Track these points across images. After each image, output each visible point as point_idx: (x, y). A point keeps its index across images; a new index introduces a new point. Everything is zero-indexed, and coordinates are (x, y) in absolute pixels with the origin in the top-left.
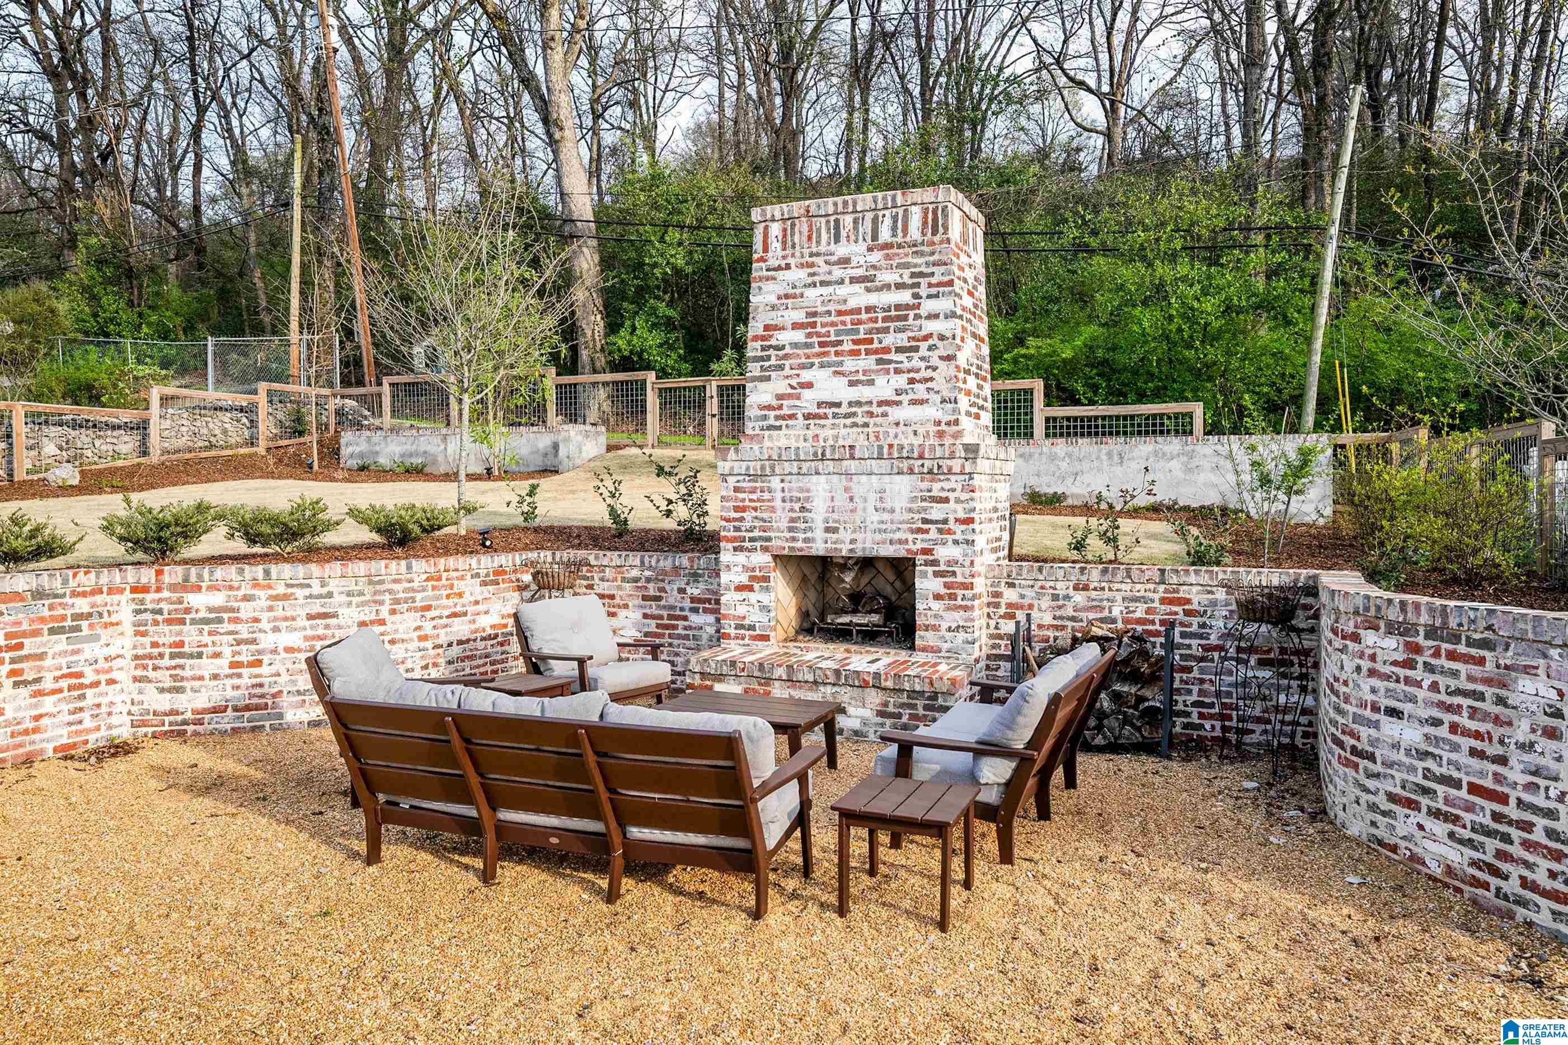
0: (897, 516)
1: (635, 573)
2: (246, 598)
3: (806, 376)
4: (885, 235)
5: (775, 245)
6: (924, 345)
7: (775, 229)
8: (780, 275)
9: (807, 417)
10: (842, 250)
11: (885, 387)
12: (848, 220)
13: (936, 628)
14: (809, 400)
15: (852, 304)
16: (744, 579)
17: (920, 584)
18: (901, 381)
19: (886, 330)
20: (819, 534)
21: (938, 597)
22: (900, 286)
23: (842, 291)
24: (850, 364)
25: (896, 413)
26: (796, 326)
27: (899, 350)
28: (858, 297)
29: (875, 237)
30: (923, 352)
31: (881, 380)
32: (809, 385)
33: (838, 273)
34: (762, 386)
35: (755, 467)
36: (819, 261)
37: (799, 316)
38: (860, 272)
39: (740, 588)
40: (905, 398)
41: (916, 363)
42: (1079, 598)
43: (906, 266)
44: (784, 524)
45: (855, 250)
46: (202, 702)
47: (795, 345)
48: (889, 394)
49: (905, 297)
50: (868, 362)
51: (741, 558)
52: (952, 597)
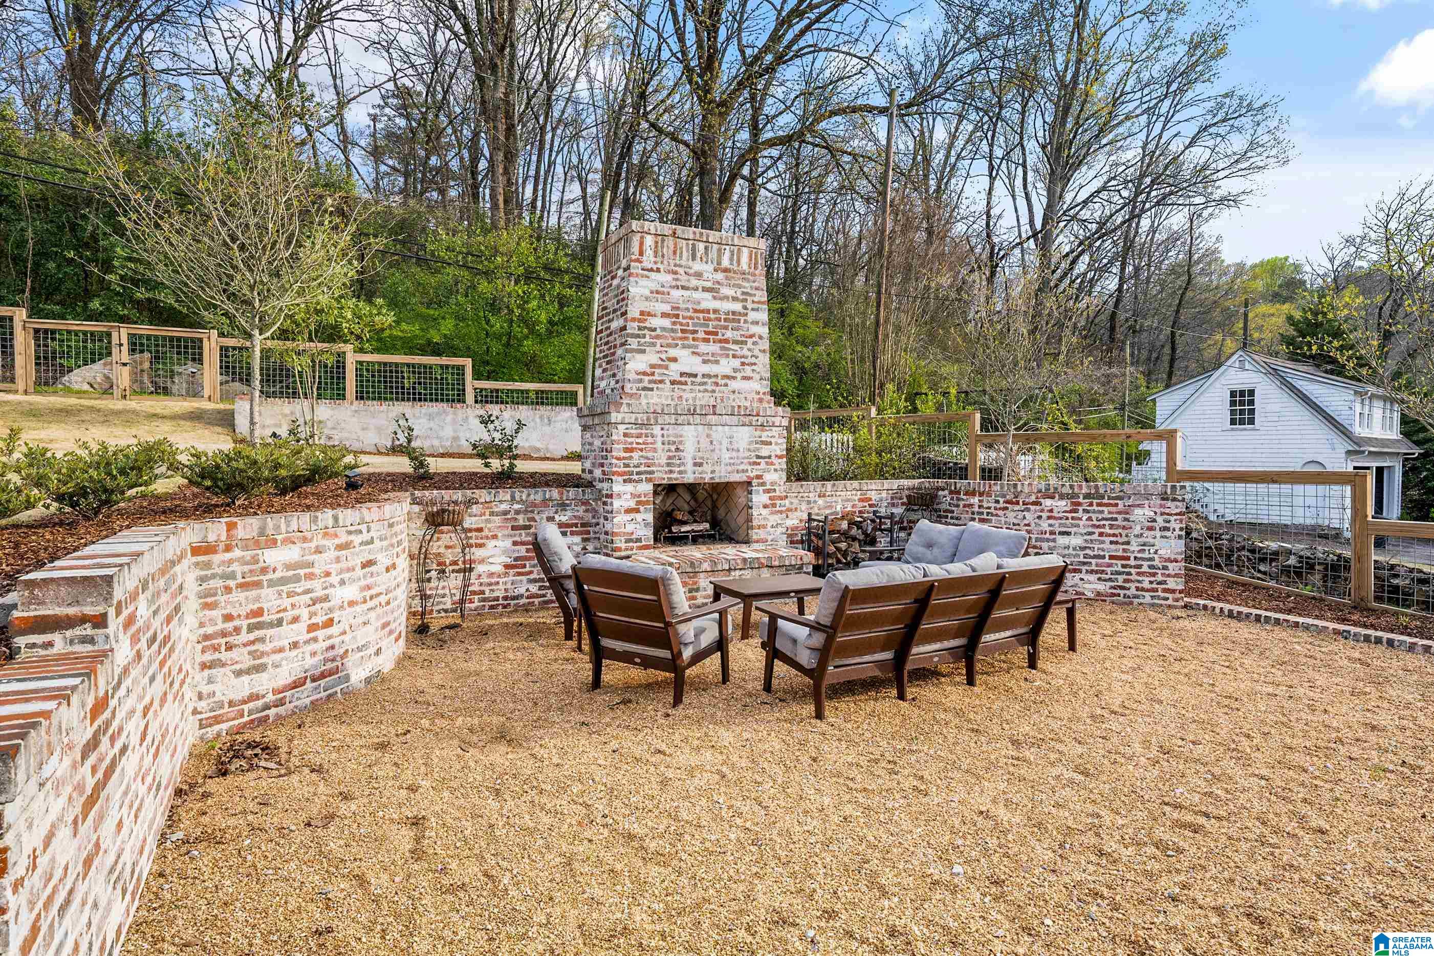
0: (741, 455)
1: (504, 507)
2: (318, 551)
3: (673, 352)
4: (726, 263)
5: (649, 253)
6: (750, 341)
7: (649, 240)
8: (653, 275)
9: (673, 383)
10: (697, 266)
11: (725, 366)
12: (701, 246)
13: (764, 527)
14: (674, 370)
15: (704, 305)
16: (632, 504)
17: (755, 498)
18: (736, 363)
19: (726, 328)
20: (689, 467)
21: (765, 506)
22: (735, 299)
23: (697, 295)
24: (703, 348)
25: (733, 385)
26: (664, 315)
27: (736, 342)
28: (708, 302)
29: (719, 263)
30: (749, 345)
31: (723, 361)
32: (675, 360)
33: (694, 282)
34: (638, 356)
35: (642, 418)
36: (681, 271)
37: (666, 308)
38: (709, 284)
39: (628, 511)
40: (739, 375)
41: (745, 352)
43: (740, 287)
44: (664, 461)
45: (707, 268)
46: (284, 677)
47: (663, 329)
48: (728, 371)
49: (738, 307)
50: (713, 348)
51: (629, 488)
52: (774, 505)
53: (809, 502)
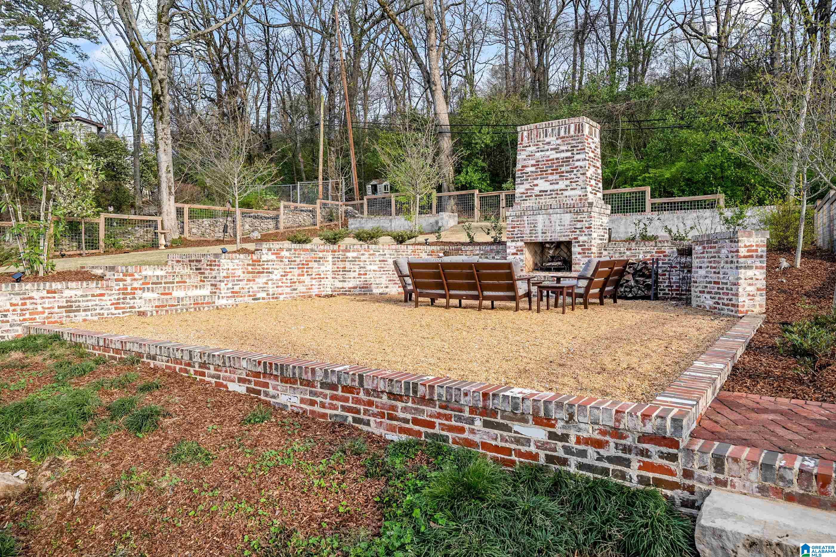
0: (566, 227)
1: (477, 252)
2: (363, 255)
3: (536, 182)
4: (562, 134)
5: (525, 139)
6: (575, 170)
7: (525, 133)
8: (527, 149)
9: (536, 196)
10: (547, 140)
11: (562, 185)
12: (550, 130)
13: (579, 264)
14: (537, 190)
15: (551, 157)
16: (514, 251)
17: (573, 249)
18: (567, 183)
19: (562, 166)
20: (540, 234)
21: (579, 253)
22: (567, 151)
23: (548, 153)
24: (550, 177)
25: (566, 193)
26: (532, 166)
27: (567, 172)
28: (553, 155)
29: (559, 135)
30: (575, 172)
31: (561, 182)
32: (537, 185)
33: (546, 147)
34: (521, 186)
35: (518, 213)
36: (540, 143)
37: (533, 162)
38: (554, 147)
39: (513, 254)
40: (569, 188)
41: (573, 176)
42: (628, 253)
43: (570, 144)
44: (528, 232)
45: (552, 139)
46: (351, 285)
47: (532, 172)
48: (563, 187)
49: (569, 154)
50: (557, 177)
51: (514, 244)
52: (584, 253)
53: (620, 253)
